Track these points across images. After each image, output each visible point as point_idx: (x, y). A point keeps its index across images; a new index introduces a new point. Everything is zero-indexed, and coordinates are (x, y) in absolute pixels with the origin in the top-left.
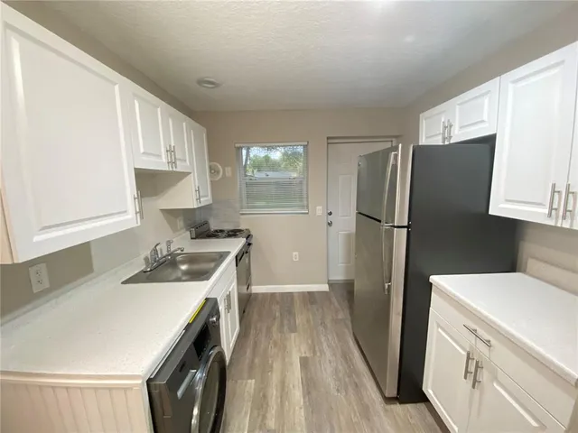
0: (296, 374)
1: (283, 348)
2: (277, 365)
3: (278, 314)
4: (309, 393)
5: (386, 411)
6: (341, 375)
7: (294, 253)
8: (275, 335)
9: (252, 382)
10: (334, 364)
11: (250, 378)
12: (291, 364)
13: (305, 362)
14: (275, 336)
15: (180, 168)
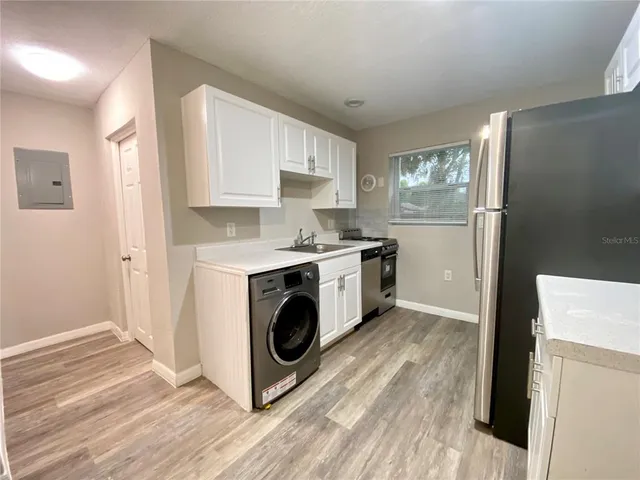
0: (393, 369)
1: (396, 350)
2: (380, 358)
3: (410, 327)
4: (396, 384)
5: (470, 431)
6: (440, 388)
7: (446, 271)
8: (396, 339)
9: (352, 359)
10: (438, 379)
11: (353, 355)
12: (395, 361)
13: (408, 366)
14: (394, 340)
15: (319, 173)
